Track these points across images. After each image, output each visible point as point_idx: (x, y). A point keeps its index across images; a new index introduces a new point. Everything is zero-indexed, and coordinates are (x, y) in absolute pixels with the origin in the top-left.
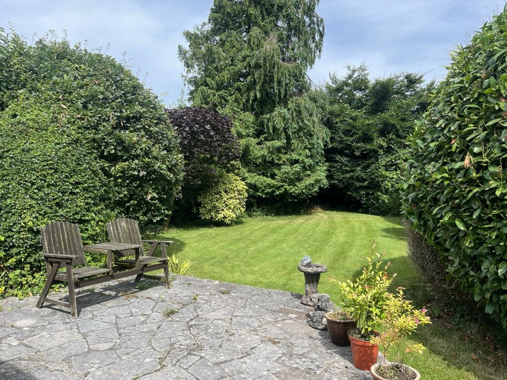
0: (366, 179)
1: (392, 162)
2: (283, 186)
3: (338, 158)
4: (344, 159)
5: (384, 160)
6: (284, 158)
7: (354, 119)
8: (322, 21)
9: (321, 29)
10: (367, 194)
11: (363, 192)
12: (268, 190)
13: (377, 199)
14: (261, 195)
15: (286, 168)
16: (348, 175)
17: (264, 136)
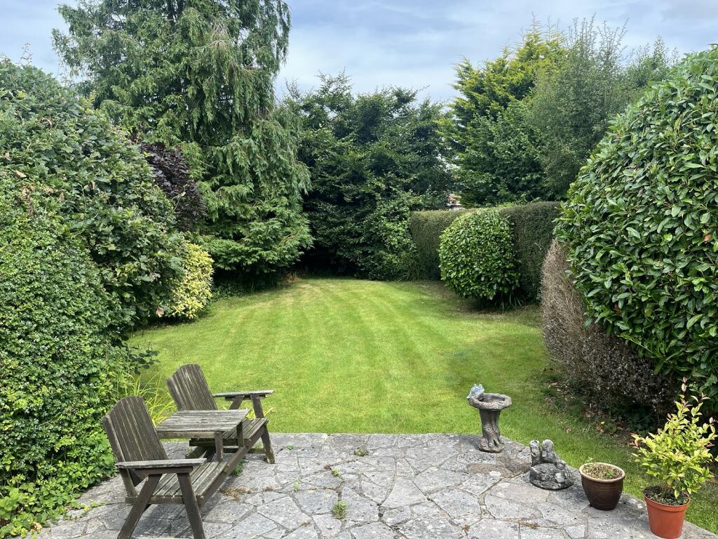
0: (361, 233)
1: (395, 210)
2: (255, 252)
3: (321, 205)
4: (329, 207)
5: (384, 207)
6: (252, 210)
7: (340, 151)
8: (285, 7)
9: (285, 20)
10: (365, 254)
11: (358, 252)
12: (236, 259)
13: (380, 259)
14: (222, 267)
15: (258, 226)
16: (337, 229)
17: (218, 178)
